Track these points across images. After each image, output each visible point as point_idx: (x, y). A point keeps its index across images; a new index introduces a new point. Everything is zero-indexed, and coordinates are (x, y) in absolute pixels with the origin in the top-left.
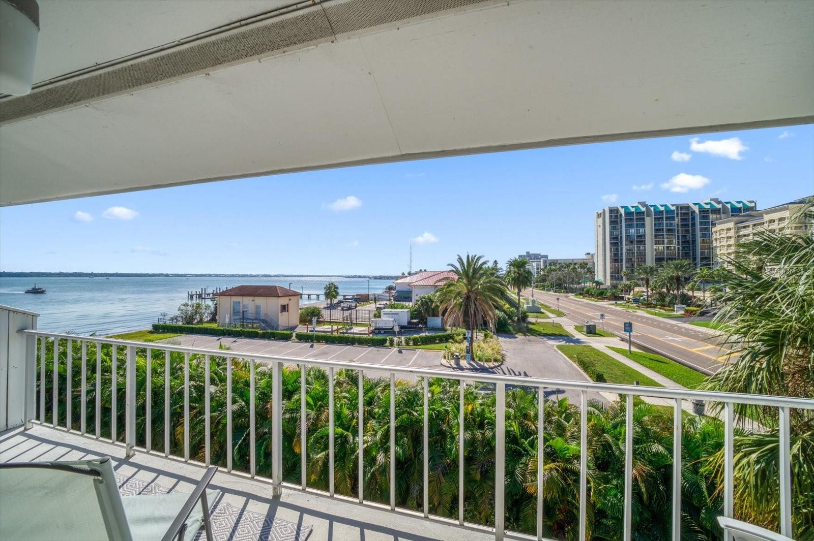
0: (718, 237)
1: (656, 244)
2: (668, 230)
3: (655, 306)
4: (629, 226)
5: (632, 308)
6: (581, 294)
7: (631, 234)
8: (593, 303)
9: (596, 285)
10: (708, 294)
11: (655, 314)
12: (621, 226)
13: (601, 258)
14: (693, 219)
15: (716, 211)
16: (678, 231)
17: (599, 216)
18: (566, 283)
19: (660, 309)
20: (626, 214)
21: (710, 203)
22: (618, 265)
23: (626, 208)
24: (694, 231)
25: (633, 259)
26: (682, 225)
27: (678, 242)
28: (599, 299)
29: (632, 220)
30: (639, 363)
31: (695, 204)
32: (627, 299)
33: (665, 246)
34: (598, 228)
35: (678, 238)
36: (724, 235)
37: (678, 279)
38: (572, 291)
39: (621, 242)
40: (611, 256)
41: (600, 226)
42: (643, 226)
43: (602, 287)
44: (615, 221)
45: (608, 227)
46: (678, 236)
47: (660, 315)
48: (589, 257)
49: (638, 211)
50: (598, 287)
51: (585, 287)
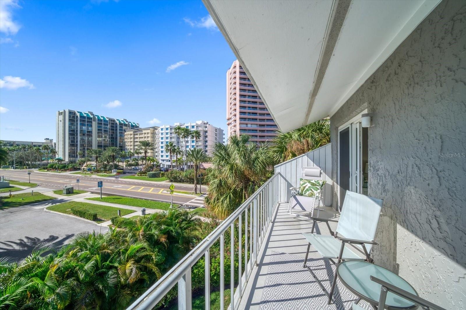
0: (127, 137)
1: (98, 137)
2: (105, 131)
3: (101, 171)
4: (82, 125)
5: (88, 174)
6: (44, 169)
7: (83, 129)
8: (58, 174)
9: (59, 162)
10: (124, 163)
11: (103, 176)
12: (77, 124)
13: (61, 143)
14: (116, 127)
15: (126, 125)
16: (109, 132)
17: (60, 114)
18: (28, 161)
19: (104, 173)
20: (81, 117)
21: (123, 121)
22: (74, 148)
23: (81, 113)
24: (116, 133)
25: (85, 145)
26: (111, 129)
27: (109, 137)
28: (62, 171)
29: (84, 121)
30: (109, 202)
31: (117, 120)
32: (82, 169)
33: (103, 139)
34: (59, 122)
35: (109, 136)
36: (129, 137)
37: (113, 156)
38: (35, 167)
39: (77, 134)
40: (69, 142)
41: (61, 121)
42: (91, 126)
43: (63, 162)
44: (73, 120)
45: (68, 122)
46: (109, 134)
47: (105, 176)
48: (48, 141)
49: (88, 117)
50: (60, 163)
51: (48, 163)
